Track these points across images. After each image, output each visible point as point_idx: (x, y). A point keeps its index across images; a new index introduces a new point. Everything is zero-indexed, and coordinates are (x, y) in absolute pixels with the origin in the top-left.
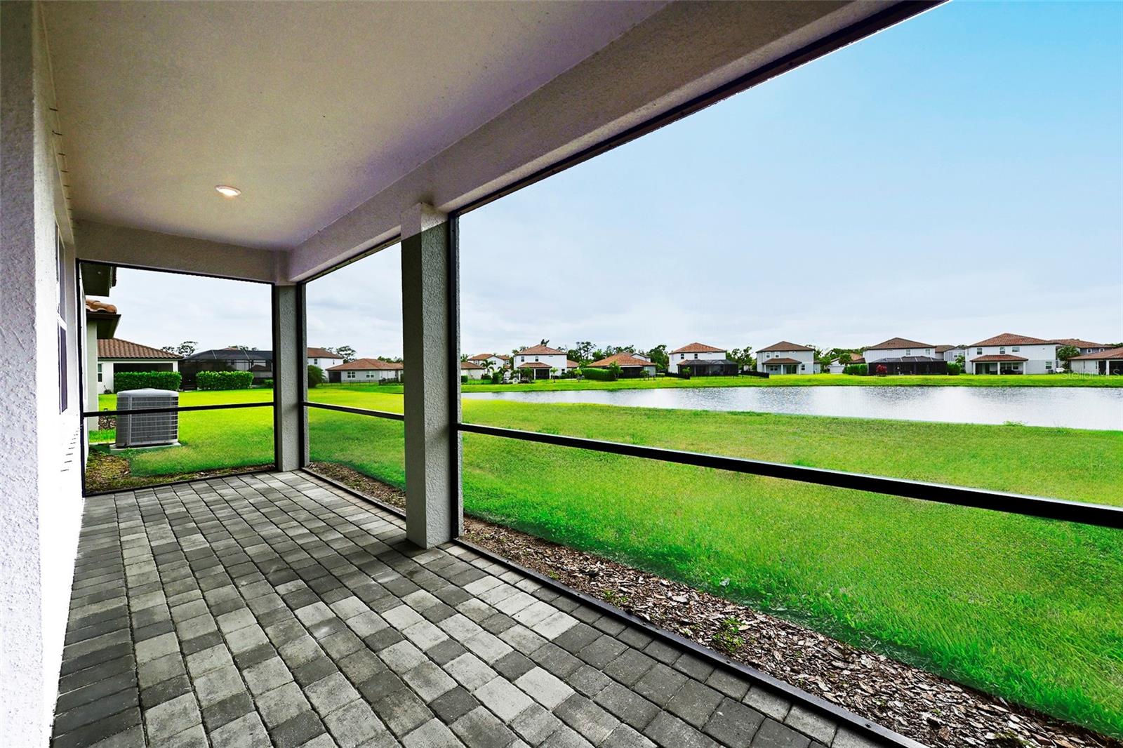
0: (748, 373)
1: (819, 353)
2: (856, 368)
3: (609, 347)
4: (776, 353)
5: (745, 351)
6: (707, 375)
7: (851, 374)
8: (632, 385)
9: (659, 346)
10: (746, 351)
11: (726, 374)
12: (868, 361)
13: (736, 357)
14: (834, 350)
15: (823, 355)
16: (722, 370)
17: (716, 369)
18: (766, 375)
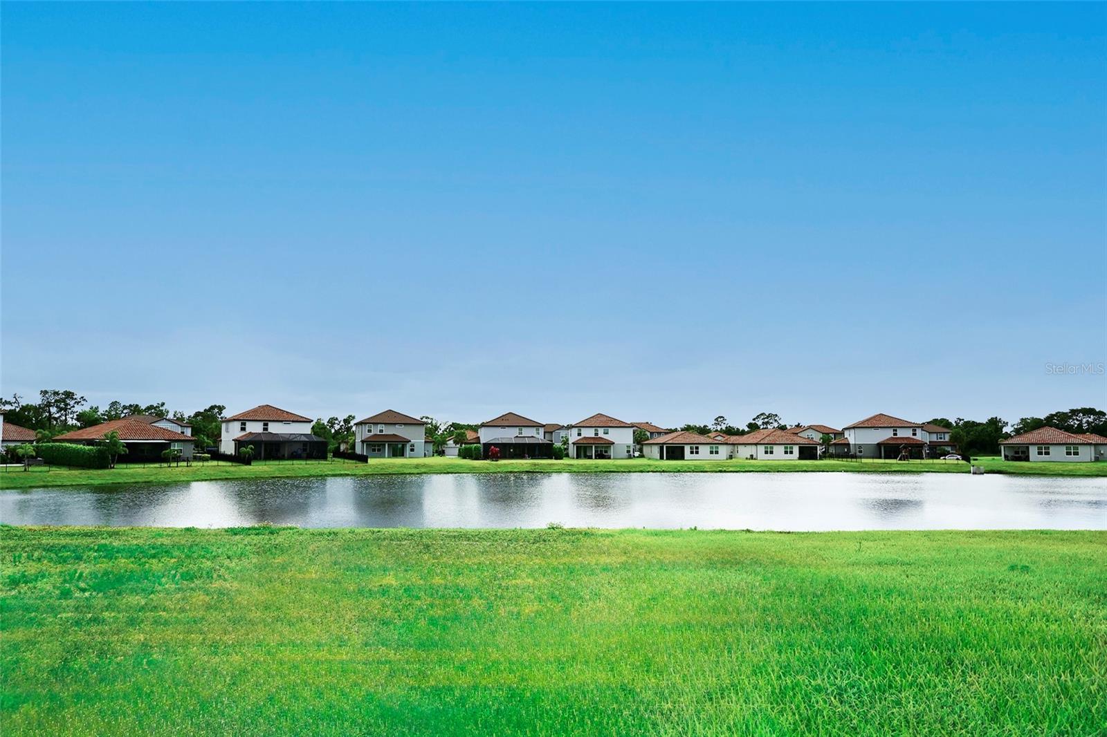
0: (338, 454)
1: (436, 428)
2: (470, 449)
3: (114, 404)
4: (380, 427)
5: (345, 421)
6: (282, 458)
7: (464, 458)
8: (141, 475)
9: (212, 408)
10: (347, 421)
11: (309, 457)
12: (483, 441)
13: (333, 431)
14: (453, 425)
15: (441, 432)
16: (305, 450)
17: (296, 448)
18: (364, 459)
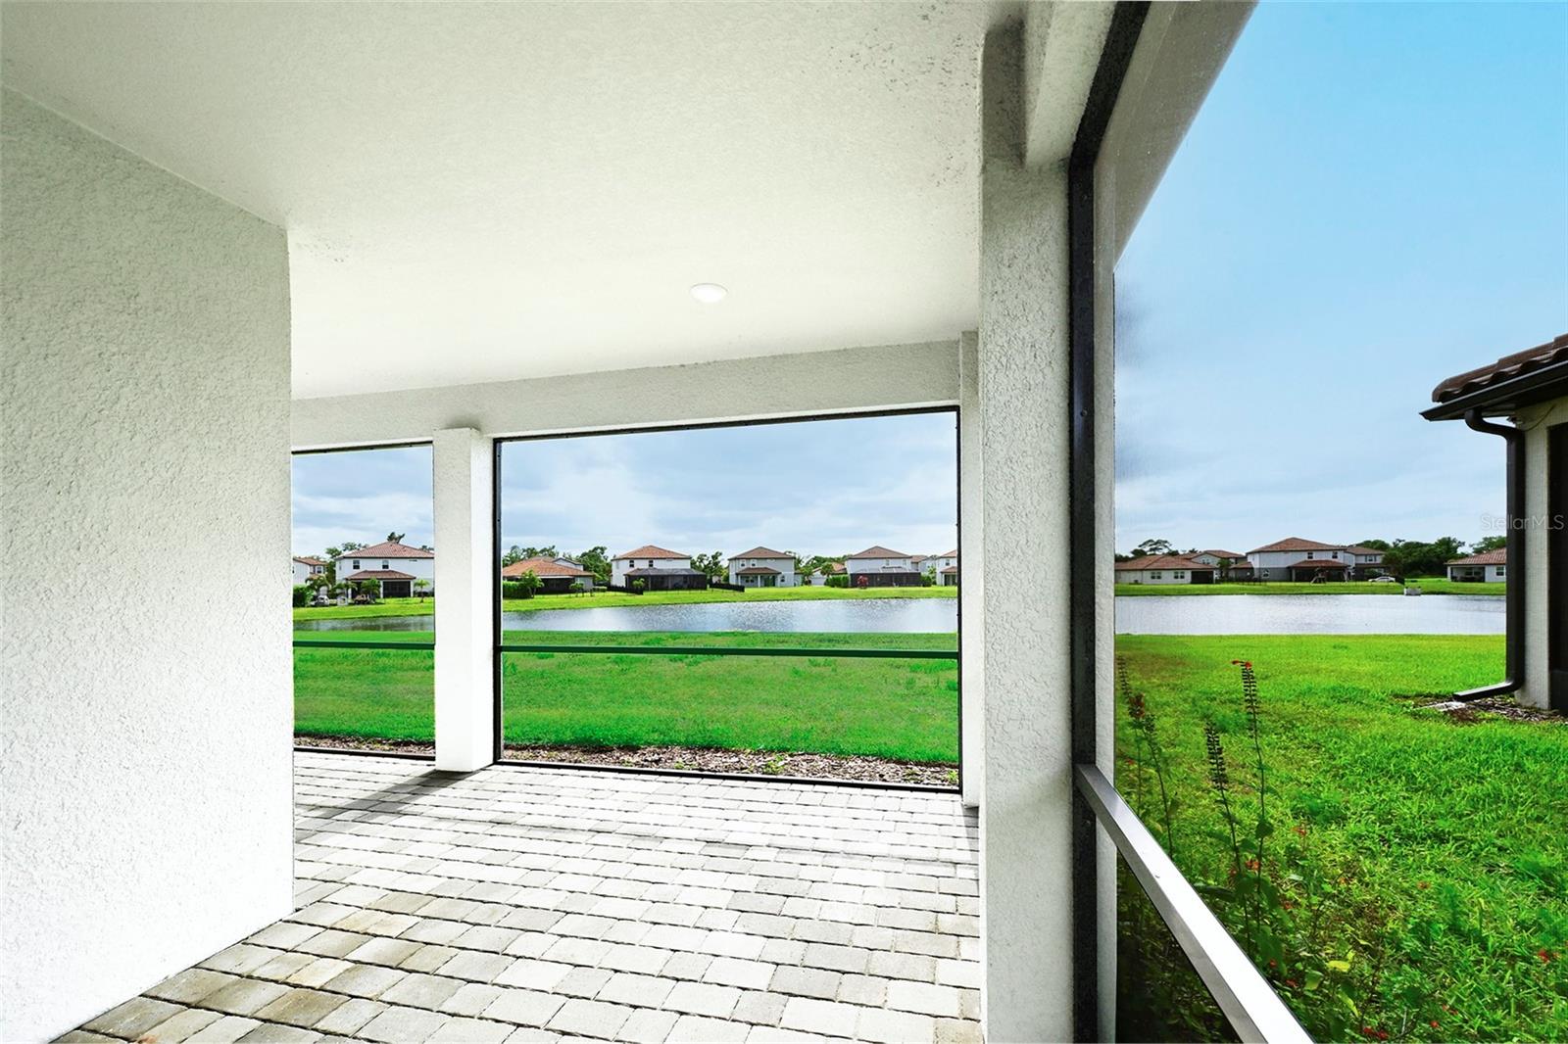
0: (718, 586)
1: (799, 561)
2: (838, 579)
3: (514, 548)
4: (752, 562)
5: (713, 557)
6: (667, 589)
7: (833, 586)
8: (556, 603)
9: (596, 549)
10: (715, 557)
11: (690, 588)
12: (849, 572)
13: (702, 565)
14: (815, 558)
15: (804, 564)
16: (685, 582)
17: (677, 580)
18: (741, 589)
